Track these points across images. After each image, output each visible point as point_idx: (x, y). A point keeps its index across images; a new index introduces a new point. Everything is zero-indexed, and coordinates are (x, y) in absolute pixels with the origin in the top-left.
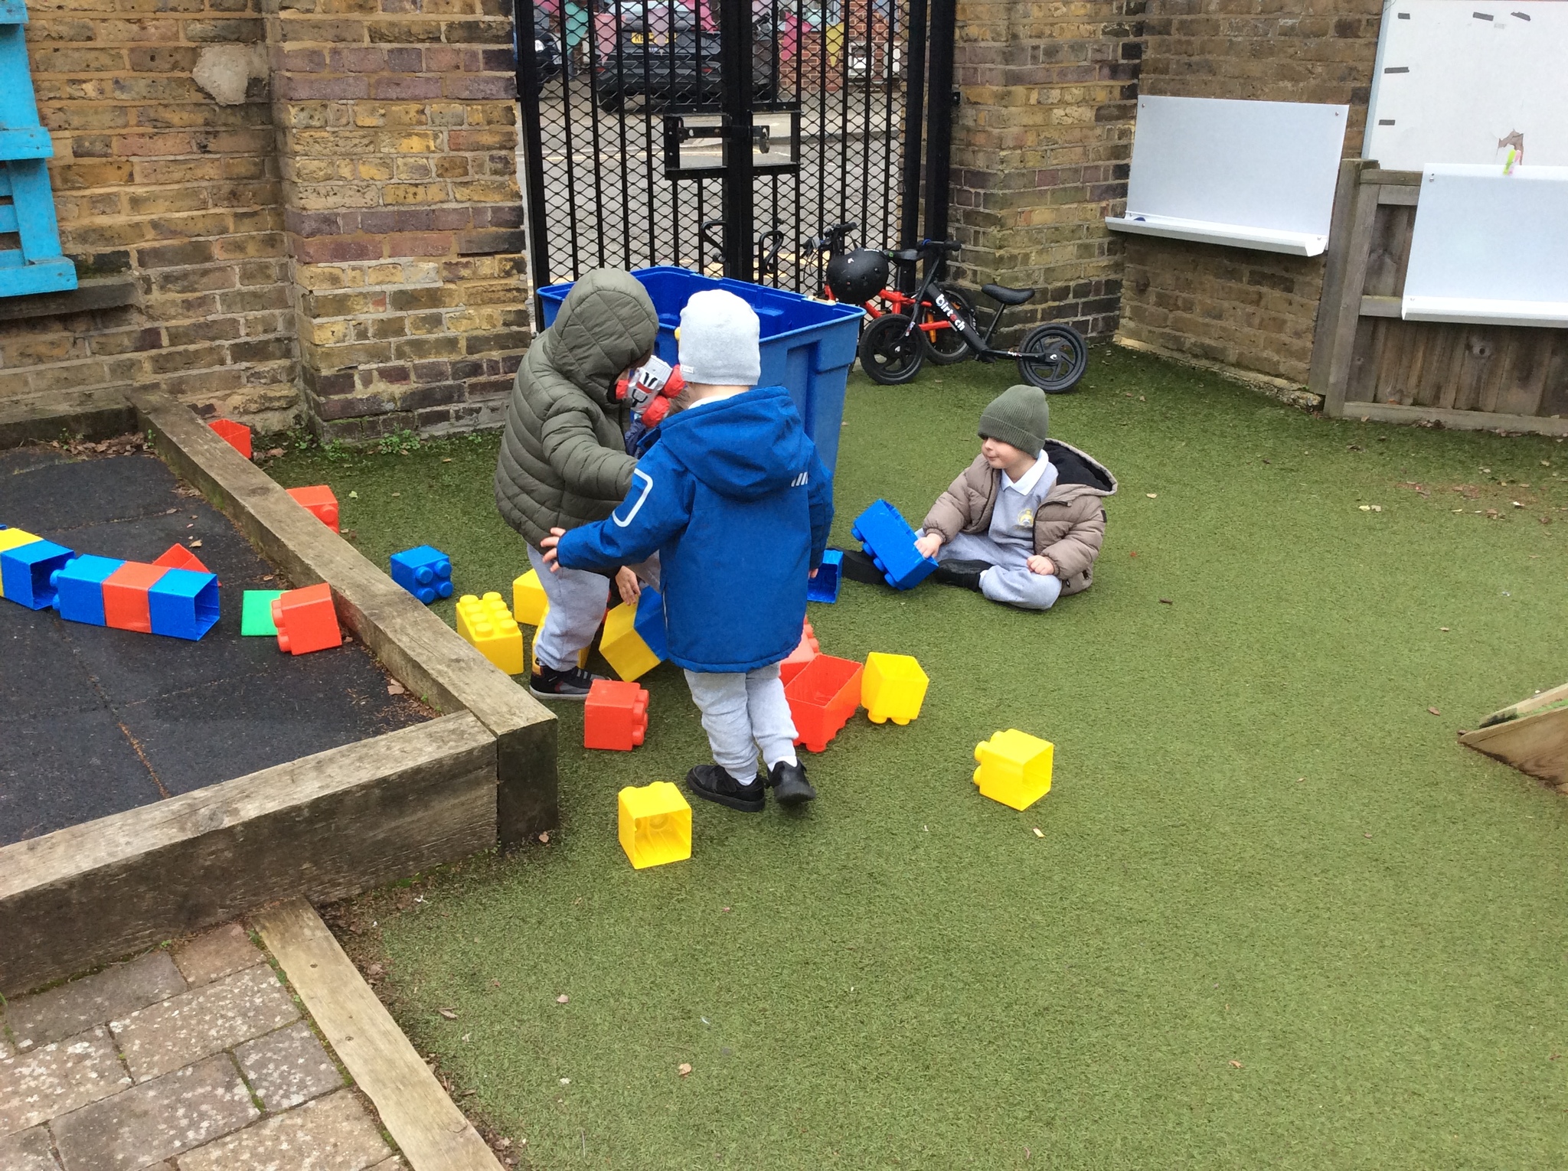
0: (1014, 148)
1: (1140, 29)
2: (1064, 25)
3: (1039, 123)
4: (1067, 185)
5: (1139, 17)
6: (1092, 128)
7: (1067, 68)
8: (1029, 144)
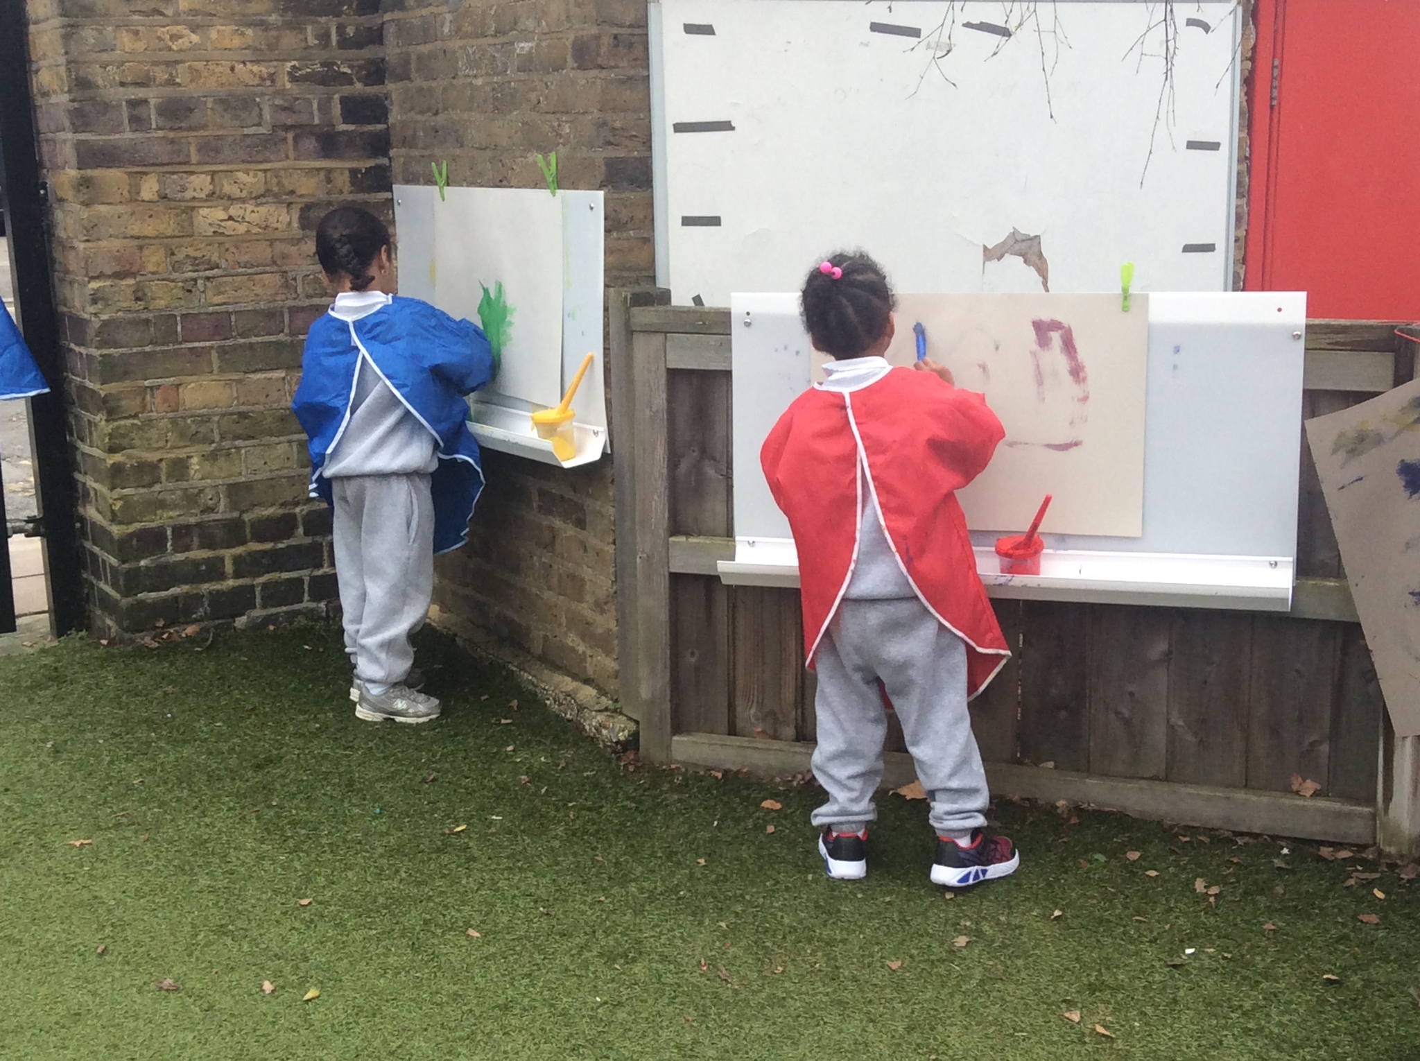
0: (118, 275)
1: (376, 72)
2: (199, 65)
3: (169, 232)
4: (254, 339)
5: (368, 53)
6: (296, 241)
7: (219, 138)
8: (151, 268)
